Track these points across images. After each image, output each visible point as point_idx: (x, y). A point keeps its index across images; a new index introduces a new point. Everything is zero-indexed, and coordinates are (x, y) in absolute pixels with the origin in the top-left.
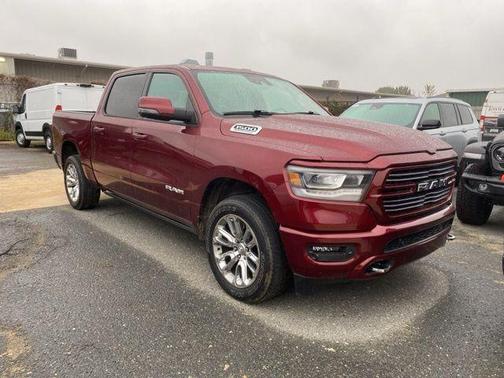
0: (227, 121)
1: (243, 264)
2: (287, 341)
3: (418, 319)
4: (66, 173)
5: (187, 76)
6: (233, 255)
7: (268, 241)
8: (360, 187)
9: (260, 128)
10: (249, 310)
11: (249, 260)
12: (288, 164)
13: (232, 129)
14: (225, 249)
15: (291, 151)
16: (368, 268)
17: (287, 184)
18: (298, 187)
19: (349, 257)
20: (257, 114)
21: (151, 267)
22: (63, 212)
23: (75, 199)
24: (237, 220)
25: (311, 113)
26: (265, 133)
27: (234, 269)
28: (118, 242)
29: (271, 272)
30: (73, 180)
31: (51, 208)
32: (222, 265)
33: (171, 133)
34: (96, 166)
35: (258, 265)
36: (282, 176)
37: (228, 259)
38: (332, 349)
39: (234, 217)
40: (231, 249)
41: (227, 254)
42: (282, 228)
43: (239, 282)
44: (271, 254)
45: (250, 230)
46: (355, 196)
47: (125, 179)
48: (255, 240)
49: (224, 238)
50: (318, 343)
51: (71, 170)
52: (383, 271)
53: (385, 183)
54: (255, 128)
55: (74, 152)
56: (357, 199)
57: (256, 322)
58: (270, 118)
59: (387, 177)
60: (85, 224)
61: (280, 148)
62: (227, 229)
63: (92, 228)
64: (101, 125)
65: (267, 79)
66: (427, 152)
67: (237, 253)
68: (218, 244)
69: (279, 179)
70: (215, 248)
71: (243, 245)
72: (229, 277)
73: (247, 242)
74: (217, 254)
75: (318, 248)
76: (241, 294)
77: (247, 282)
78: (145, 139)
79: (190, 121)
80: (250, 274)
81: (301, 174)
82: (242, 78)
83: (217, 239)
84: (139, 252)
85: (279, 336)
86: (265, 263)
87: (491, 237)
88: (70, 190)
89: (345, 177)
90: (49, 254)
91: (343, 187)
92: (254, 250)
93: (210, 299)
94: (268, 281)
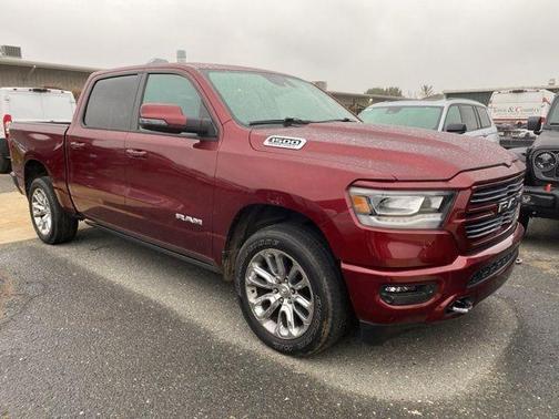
1: (288, 309)
2: (358, 404)
4: (31, 200)
6: (273, 298)
7: (325, 283)
8: (439, 211)
9: (304, 141)
10: (300, 367)
11: (297, 305)
12: (351, 185)
13: (266, 143)
14: (261, 291)
15: (352, 169)
17: (351, 210)
18: (365, 214)
19: (429, 297)
20: (289, 122)
21: (161, 316)
22: (31, 249)
23: (45, 232)
24: (280, 256)
25: (347, 120)
26: (310, 146)
27: (277, 314)
28: (111, 284)
29: (330, 320)
30: (41, 208)
31: (14, 244)
32: (259, 311)
33: (179, 149)
34: (74, 189)
35: (311, 312)
36: (344, 200)
37: (266, 304)
38: (416, 412)
39: (276, 252)
40: (270, 291)
41: (263, 298)
42: (344, 266)
43: (284, 333)
44: (329, 298)
45: (297, 267)
46: (434, 222)
47: (105, 203)
48: (306, 281)
49: (259, 278)
50: (398, 405)
51: (40, 196)
52: (466, 310)
53: (469, 204)
54: (296, 140)
55: (42, 172)
56: (435, 226)
57: (313, 381)
58: (306, 127)
59: (472, 197)
60: (64, 263)
61: (335, 166)
62: (264, 266)
63: (75, 268)
64: (80, 140)
65: (290, 80)
66: (505, 164)
67: (278, 296)
68: (252, 285)
69: (340, 205)
70: (249, 290)
71: (286, 287)
72: (270, 326)
73: (294, 282)
74: (252, 298)
75: (393, 289)
76: (288, 347)
77: (295, 332)
78: (144, 156)
79: (205, 135)
80: (298, 322)
81: (368, 198)
82: (262, 79)
83: (250, 279)
84: (142, 297)
85: (347, 399)
86: (321, 311)
88: (38, 220)
89: (422, 200)
91: (420, 212)
92: (305, 293)
93: (248, 354)
94: (326, 329)
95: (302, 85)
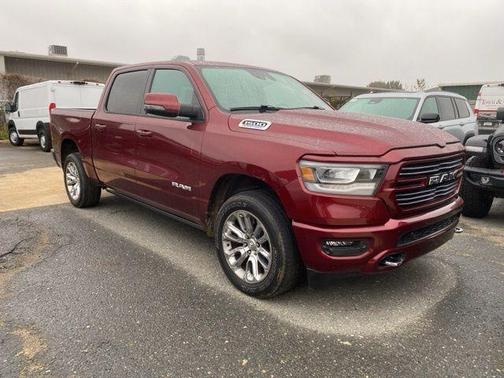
0: (235, 116)
1: (254, 259)
2: (302, 335)
3: (430, 311)
4: (66, 171)
5: (192, 72)
6: (243, 251)
7: (280, 237)
8: (373, 181)
9: (269, 124)
10: (260, 305)
11: (261, 256)
12: (301, 159)
13: (241, 125)
14: (235, 245)
15: (302, 146)
16: (381, 262)
17: (300, 179)
18: (311, 182)
19: (362, 252)
20: (264, 109)
21: (158, 264)
22: (63, 210)
23: (76, 197)
24: (248, 216)
25: (316, 108)
26: (274, 128)
27: (245, 264)
28: (123, 239)
29: (284, 267)
30: (73, 178)
31: (51, 206)
32: (232, 261)
33: (175, 130)
34: (98, 164)
35: (270, 261)
36: (294, 172)
37: (238, 255)
38: (347, 343)
39: (244, 213)
40: (241, 245)
41: (236, 250)
42: (294, 224)
43: (250, 278)
44: (283, 249)
45: (260, 225)
46: (368, 190)
48: (266, 236)
49: (233, 234)
50: (334, 337)
51: (71, 168)
52: (396, 264)
53: (398, 176)
54: (264, 123)
55: (74, 149)
56: (370, 193)
57: (269, 317)
58: (277, 113)
59: (400, 171)
60: (88, 222)
61: (290, 143)
62: (237, 224)
63: (96, 226)
64: (101, 122)
65: (270, 74)
66: (437, 145)
67: (247, 249)
68: (227, 240)
69: (292, 175)
70: (225, 244)
71: (253, 241)
72: (239, 273)
73: (258, 238)
74: (227, 250)
75: (332, 243)
76: (252, 290)
77: (259, 277)
78: (149, 136)
79: (196, 118)
80: (261, 270)
81: (314, 169)
82: (246, 73)
83: (226, 235)
84: (145, 249)
85: (293, 330)
86: (277, 259)
87: (494, 229)
88: (70, 188)
89: (358, 171)
90: (54, 253)
91: (356, 181)
92: (266, 246)
93: (221, 294)
94: (281, 276)
95: (282, 78)
